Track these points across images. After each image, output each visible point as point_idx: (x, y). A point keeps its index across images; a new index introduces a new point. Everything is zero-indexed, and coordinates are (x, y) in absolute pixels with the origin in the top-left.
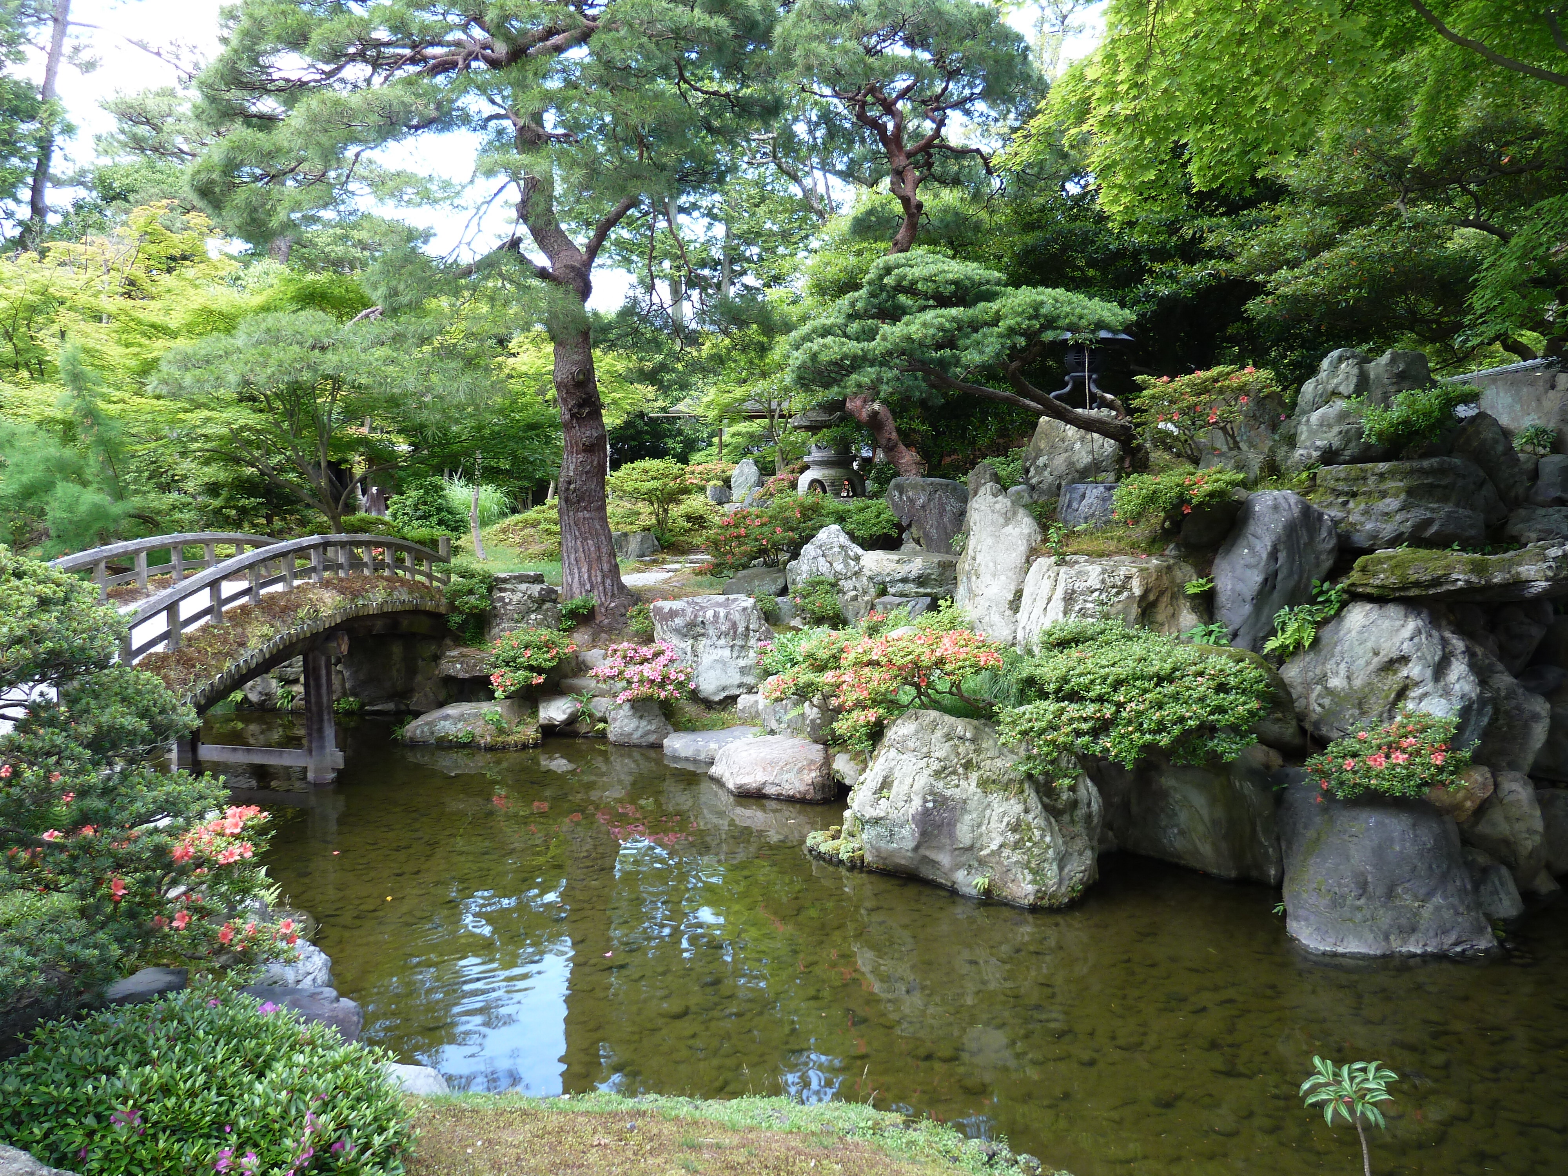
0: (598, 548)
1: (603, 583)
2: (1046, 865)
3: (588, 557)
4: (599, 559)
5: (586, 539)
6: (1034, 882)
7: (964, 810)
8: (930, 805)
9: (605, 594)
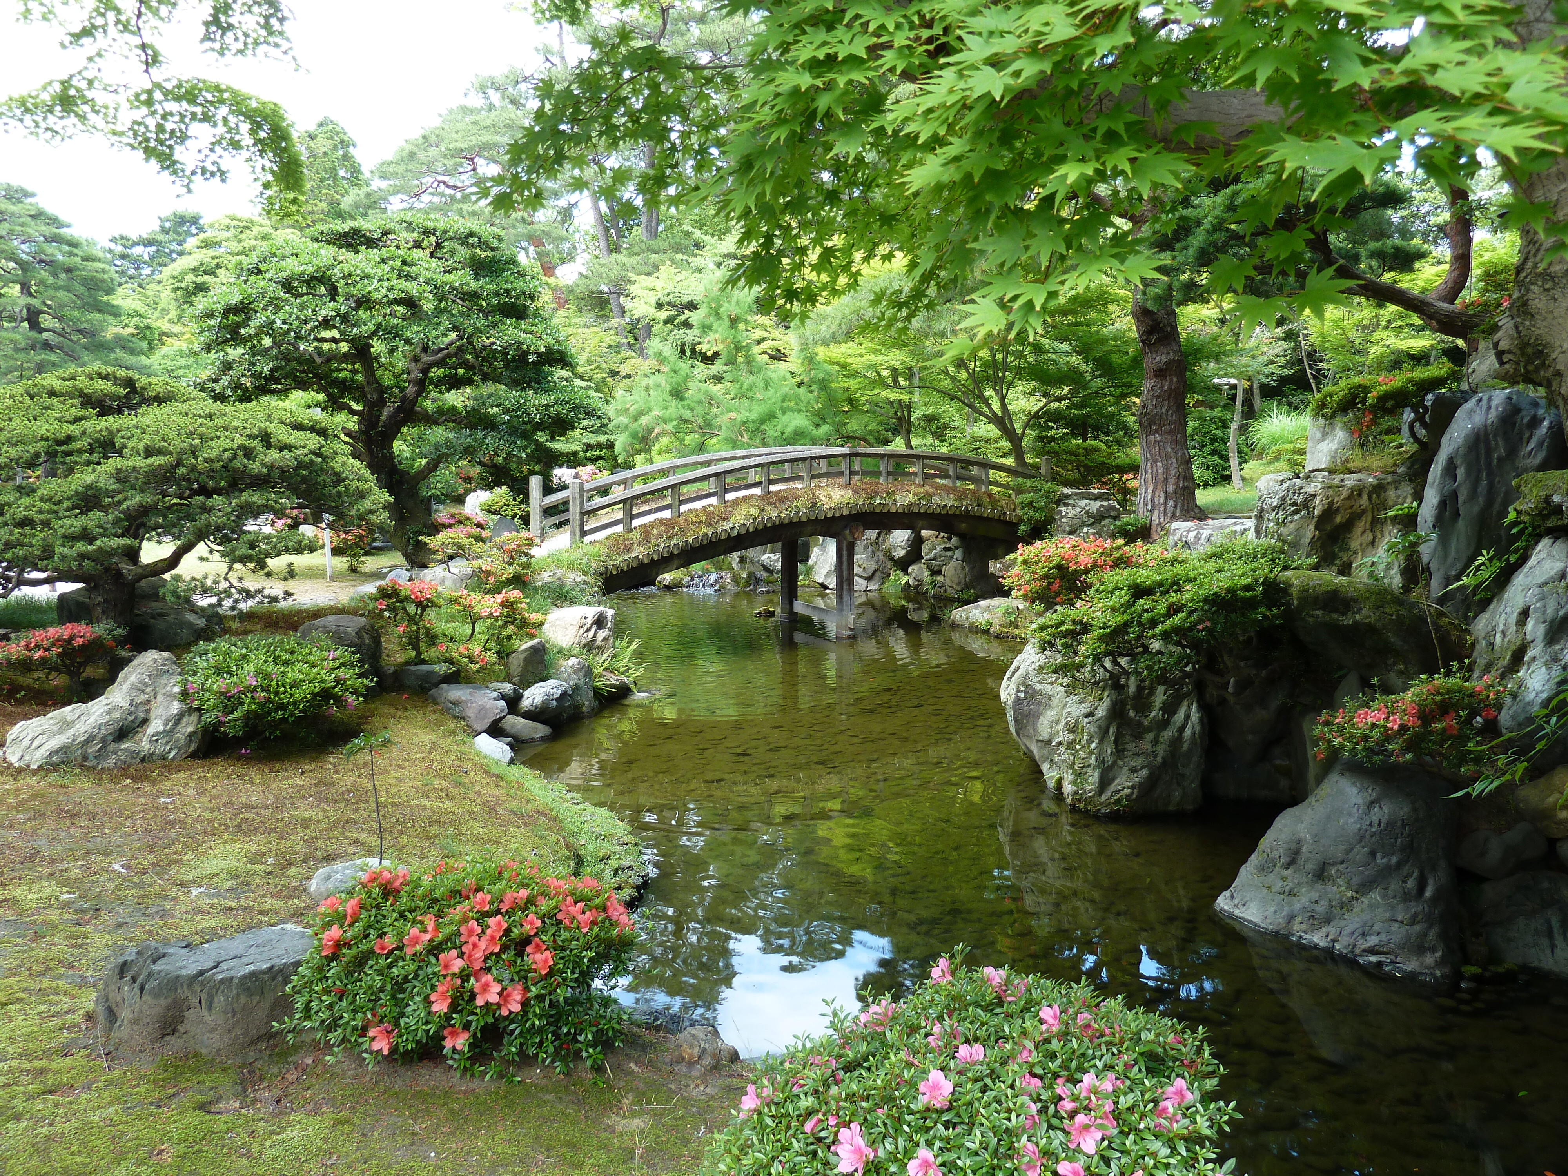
0: (1166, 470)
1: (1165, 504)
2: (1089, 770)
3: (1155, 478)
4: (1166, 481)
5: (1156, 461)
6: (1074, 783)
7: (1048, 706)
8: (1022, 695)
9: (1165, 515)
